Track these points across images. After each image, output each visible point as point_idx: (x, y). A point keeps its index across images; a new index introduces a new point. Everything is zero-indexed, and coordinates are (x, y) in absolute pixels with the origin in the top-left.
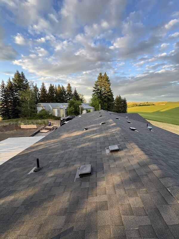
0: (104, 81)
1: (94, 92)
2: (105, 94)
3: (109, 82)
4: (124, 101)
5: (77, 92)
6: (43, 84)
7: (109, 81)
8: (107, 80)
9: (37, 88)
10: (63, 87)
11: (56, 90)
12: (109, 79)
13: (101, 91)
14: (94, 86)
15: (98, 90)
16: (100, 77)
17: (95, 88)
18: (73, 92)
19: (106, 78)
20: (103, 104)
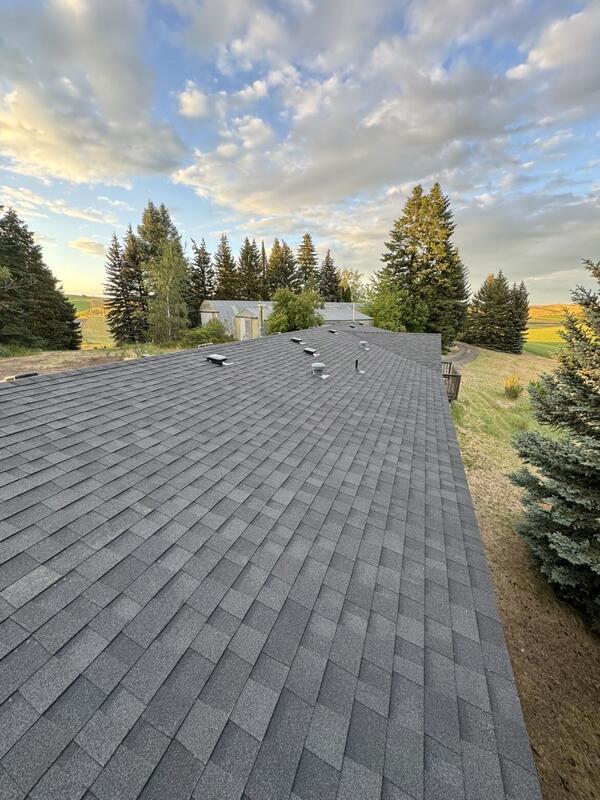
0: (427, 218)
1: (389, 262)
2: (426, 268)
3: (450, 220)
4: (519, 299)
5: (334, 265)
6: (224, 240)
7: (448, 216)
8: (441, 211)
9: (206, 254)
10: (287, 250)
11: (264, 258)
12: (447, 210)
13: (413, 257)
14: (390, 240)
15: (404, 253)
16: (417, 203)
17: (392, 247)
18: (319, 266)
19: (435, 206)
20: (414, 307)
